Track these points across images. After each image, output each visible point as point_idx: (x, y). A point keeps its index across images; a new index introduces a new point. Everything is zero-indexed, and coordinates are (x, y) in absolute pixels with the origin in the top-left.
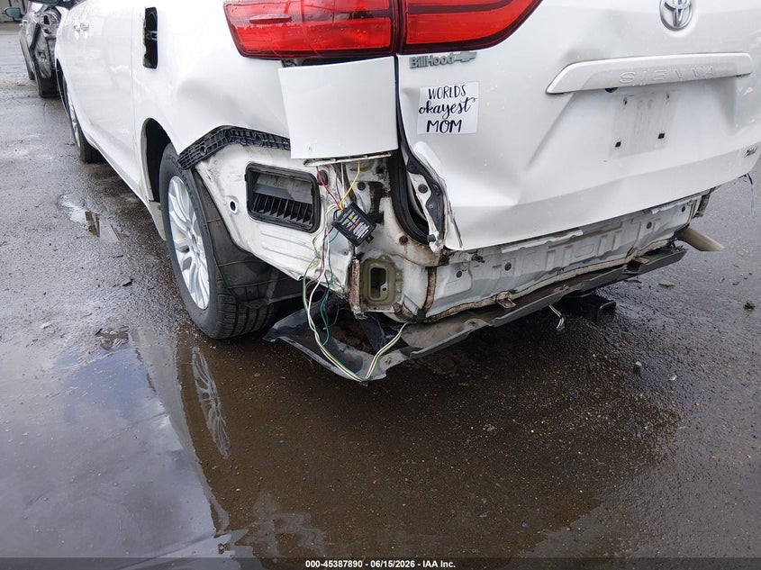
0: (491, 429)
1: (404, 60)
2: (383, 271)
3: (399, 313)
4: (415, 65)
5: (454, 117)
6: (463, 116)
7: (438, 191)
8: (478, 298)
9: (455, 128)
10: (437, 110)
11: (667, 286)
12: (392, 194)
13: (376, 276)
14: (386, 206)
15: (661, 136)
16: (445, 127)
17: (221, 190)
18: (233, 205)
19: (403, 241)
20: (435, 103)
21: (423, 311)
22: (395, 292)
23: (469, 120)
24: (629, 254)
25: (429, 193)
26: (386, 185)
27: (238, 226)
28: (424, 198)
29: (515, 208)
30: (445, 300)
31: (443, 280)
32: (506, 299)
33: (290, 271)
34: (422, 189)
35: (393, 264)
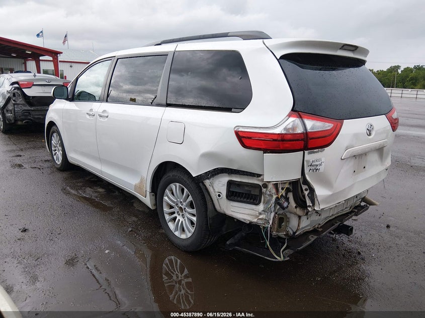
0: (319, 279)
1: (306, 152)
2: (283, 218)
3: (287, 235)
4: (309, 153)
5: (318, 168)
6: (320, 167)
7: (312, 191)
8: (309, 227)
9: (318, 171)
10: (314, 166)
11: (355, 220)
12: (293, 192)
13: (281, 220)
14: (290, 195)
15: (364, 167)
16: (315, 170)
17: (214, 190)
18: (219, 196)
19: (296, 207)
20: (314, 164)
21: (294, 233)
22: (287, 226)
23: (322, 168)
24: (350, 208)
25: (308, 191)
26: (291, 188)
27: (220, 203)
28: (306, 193)
29: (332, 195)
30: (302, 228)
31: (303, 221)
32: (318, 227)
33: (245, 220)
34: (306, 190)
35: (286, 216)
